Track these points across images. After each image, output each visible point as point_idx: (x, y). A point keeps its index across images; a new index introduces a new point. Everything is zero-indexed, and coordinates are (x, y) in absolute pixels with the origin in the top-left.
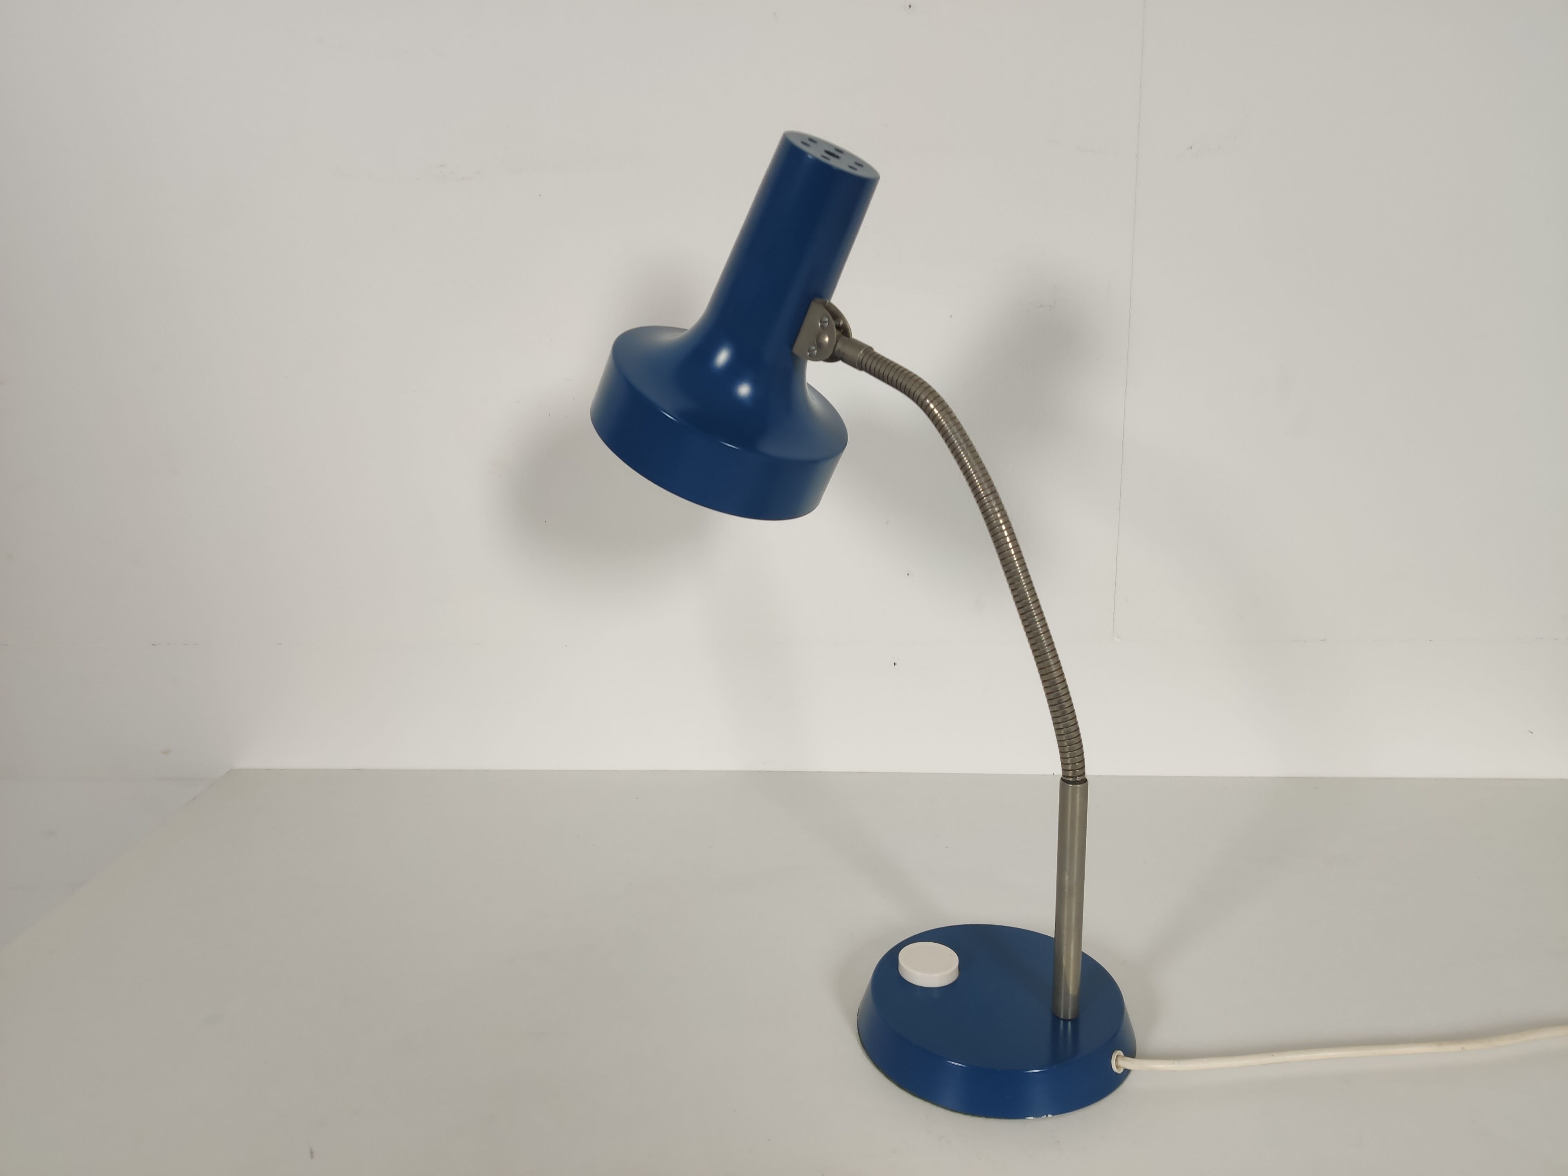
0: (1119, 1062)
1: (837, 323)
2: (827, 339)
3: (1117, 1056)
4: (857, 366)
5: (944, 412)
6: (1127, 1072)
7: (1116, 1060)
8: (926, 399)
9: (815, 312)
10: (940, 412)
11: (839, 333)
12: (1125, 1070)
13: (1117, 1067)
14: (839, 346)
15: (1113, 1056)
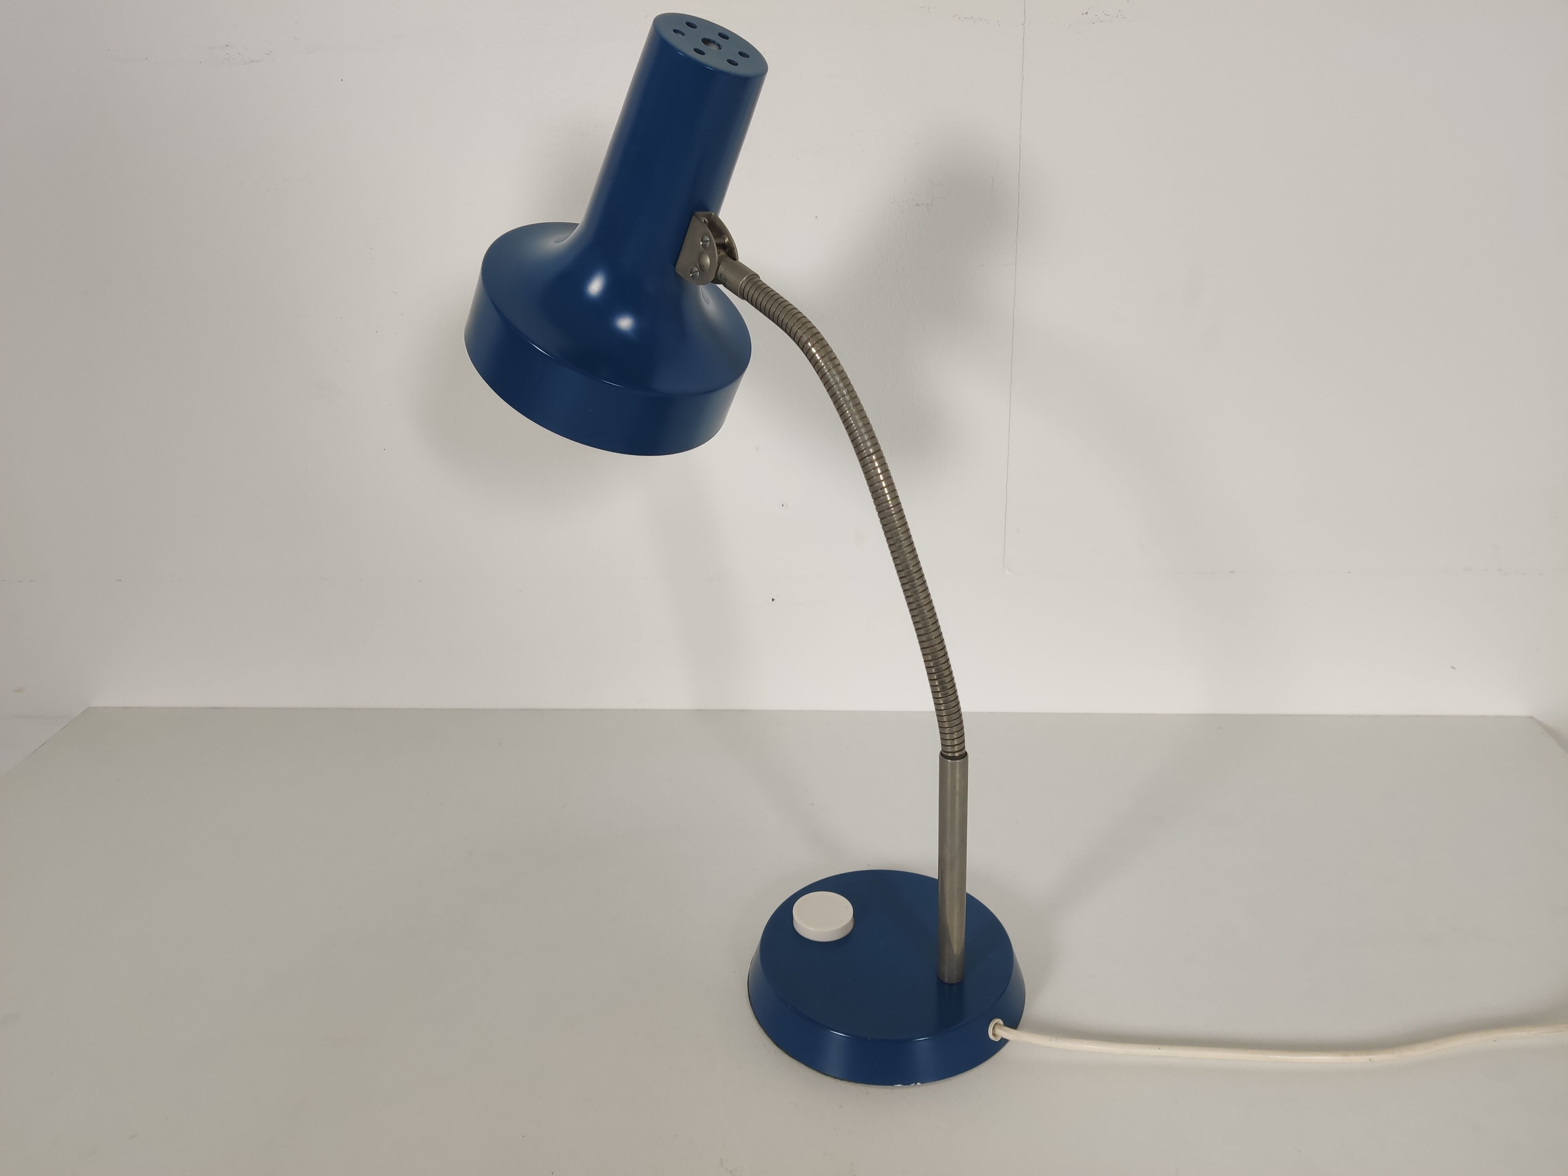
0: (997, 1030)
1: (720, 241)
2: (708, 261)
3: (996, 1024)
4: (739, 295)
5: (826, 359)
6: (1004, 1042)
7: (994, 1029)
8: (809, 340)
9: (698, 228)
10: (822, 357)
11: (723, 253)
12: (1002, 1038)
13: (994, 1035)
14: (722, 269)
15: (990, 1027)
